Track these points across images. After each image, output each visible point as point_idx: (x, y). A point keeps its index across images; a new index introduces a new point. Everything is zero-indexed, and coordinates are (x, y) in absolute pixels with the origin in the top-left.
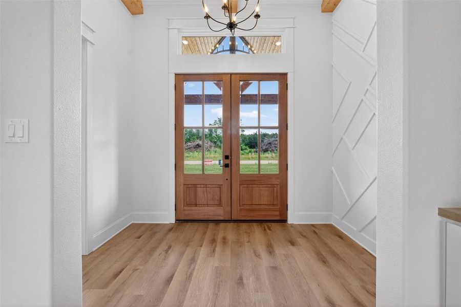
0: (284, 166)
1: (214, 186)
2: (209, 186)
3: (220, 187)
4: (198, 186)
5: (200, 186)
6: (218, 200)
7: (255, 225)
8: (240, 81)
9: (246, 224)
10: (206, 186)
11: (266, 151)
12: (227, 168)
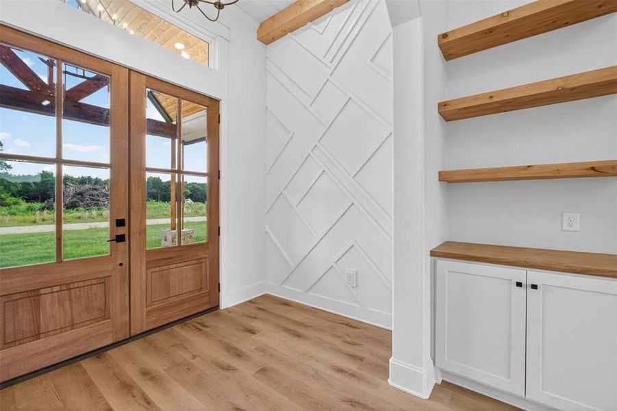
0: (214, 230)
1: (89, 283)
2: (76, 285)
3: (104, 281)
4: (42, 291)
5: (49, 290)
6: (100, 309)
7: (176, 328)
8: (147, 87)
9: (161, 333)
10: (67, 286)
11: (72, 206)
12: (120, 244)
